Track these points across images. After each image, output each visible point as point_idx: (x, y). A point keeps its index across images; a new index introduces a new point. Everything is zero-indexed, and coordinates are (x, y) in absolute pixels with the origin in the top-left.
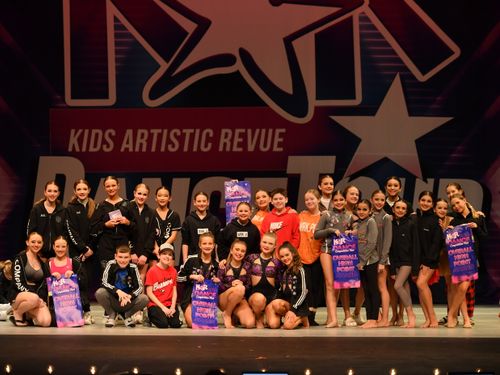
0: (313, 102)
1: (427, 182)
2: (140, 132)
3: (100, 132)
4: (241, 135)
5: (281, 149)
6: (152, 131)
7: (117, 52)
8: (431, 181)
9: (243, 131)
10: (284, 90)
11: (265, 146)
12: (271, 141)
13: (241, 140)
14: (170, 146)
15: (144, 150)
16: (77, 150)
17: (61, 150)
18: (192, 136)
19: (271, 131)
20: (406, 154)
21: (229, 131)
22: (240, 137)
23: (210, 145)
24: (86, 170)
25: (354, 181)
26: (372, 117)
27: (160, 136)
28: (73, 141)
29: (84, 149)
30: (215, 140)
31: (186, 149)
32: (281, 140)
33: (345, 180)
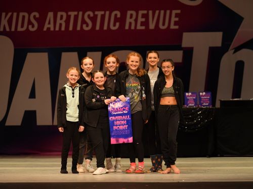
2: (59, 14)
3: (26, 15)
4: (143, 16)
5: (177, 27)
6: (70, 13)
9: (145, 12)
11: (164, 24)
12: (168, 20)
13: (144, 20)
14: (84, 26)
15: (63, 29)
16: (8, 29)
18: (103, 17)
19: (168, 12)
21: (134, 13)
23: (118, 24)
24: (14, 46)
27: (76, 17)
28: (4, 22)
29: (13, 29)
30: (122, 20)
31: (98, 28)
32: (177, 19)
33: (231, 52)
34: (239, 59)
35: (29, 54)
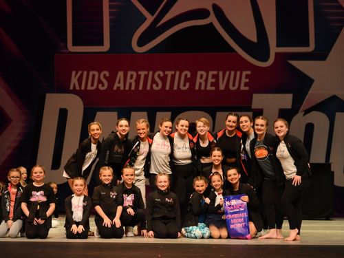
0: (274, 49)
2: (130, 73)
3: (96, 73)
4: (214, 76)
5: (247, 88)
6: (140, 73)
7: (111, 7)
9: (215, 73)
10: (250, 38)
11: (234, 85)
12: (238, 81)
13: (214, 80)
14: (154, 86)
15: (133, 88)
17: (64, 88)
18: (173, 77)
19: (238, 73)
21: (204, 73)
22: (212, 78)
24: (84, 105)
25: (308, 115)
26: (323, 62)
27: (146, 77)
28: (74, 80)
29: (83, 88)
30: (192, 80)
31: (168, 88)
32: (247, 80)
33: (300, 114)
34: (309, 122)
35: (98, 113)
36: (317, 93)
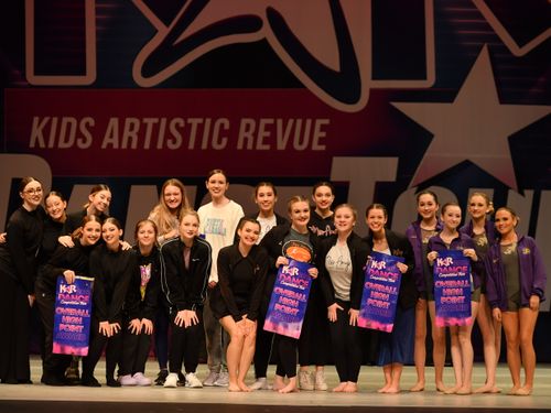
0: (368, 83)
1: (523, 194)
2: (128, 121)
3: (73, 121)
4: (268, 128)
5: (323, 148)
6: (146, 120)
7: (98, 11)
8: (529, 193)
9: (271, 121)
11: (301, 143)
12: (309, 135)
13: (268, 134)
14: (169, 142)
15: (134, 146)
16: (42, 145)
17: (19, 145)
18: (201, 127)
19: (309, 122)
20: (495, 156)
21: (252, 122)
22: (266, 130)
24: (53, 173)
26: (449, 105)
27: (156, 127)
28: (37, 132)
29: (51, 145)
30: (232, 134)
31: (191, 146)
32: (323, 134)
33: (411, 190)
35: (76, 187)
36: (438, 157)
